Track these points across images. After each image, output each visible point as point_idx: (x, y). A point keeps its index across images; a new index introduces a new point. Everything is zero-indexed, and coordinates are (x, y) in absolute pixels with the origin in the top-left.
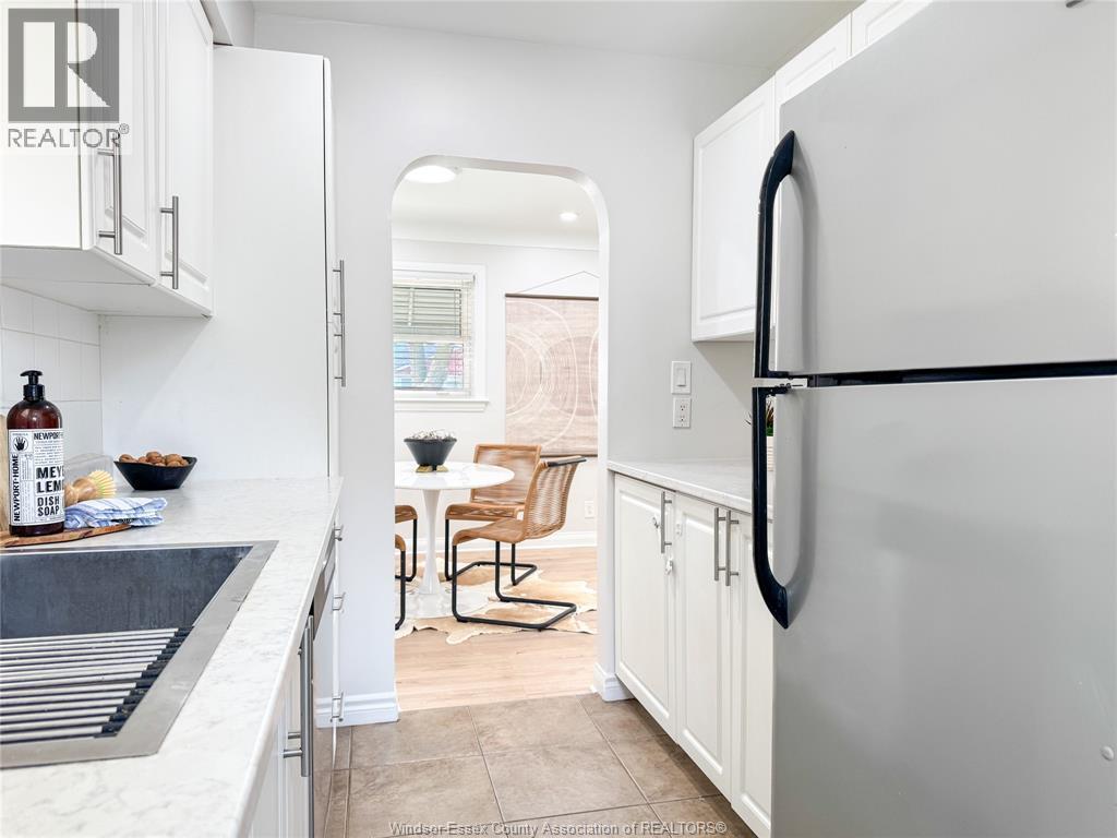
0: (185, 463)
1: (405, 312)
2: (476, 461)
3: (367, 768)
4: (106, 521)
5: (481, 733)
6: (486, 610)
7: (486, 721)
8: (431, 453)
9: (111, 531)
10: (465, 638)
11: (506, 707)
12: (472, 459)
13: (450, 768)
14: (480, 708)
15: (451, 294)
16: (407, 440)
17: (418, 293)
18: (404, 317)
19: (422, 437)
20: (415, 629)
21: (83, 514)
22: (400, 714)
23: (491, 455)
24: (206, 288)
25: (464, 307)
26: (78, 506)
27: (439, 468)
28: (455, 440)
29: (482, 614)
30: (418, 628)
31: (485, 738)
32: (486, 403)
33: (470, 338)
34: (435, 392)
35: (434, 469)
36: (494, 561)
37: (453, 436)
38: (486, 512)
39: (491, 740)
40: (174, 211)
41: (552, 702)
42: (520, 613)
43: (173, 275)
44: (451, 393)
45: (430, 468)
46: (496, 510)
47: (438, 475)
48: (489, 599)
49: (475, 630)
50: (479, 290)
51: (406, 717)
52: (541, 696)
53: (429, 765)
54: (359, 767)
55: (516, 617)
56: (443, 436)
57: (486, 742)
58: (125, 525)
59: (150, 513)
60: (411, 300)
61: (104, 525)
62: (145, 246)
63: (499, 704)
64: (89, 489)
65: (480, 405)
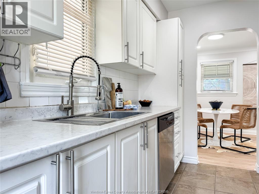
0: (150, 102)
1: (215, 72)
2: (232, 109)
3: (187, 171)
4: (129, 108)
5: (217, 172)
6: (230, 147)
7: (219, 169)
8: (216, 105)
9: (129, 110)
10: (222, 152)
11: (226, 168)
12: (231, 108)
13: (206, 176)
14: (219, 167)
15: (227, 66)
16: (209, 102)
17: (218, 67)
18: (215, 73)
19: (214, 101)
20: (209, 147)
21: (126, 107)
22: (198, 163)
23: (237, 107)
24: (154, 68)
25: (231, 69)
26: (125, 105)
27: (218, 109)
28: (223, 102)
29: (229, 147)
30: (210, 147)
31: (218, 173)
32: (237, 94)
33: (232, 77)
34: (222, 91)
35: (217, 110)
36: (240, 136)
37: (222, 101)
38: (233, 122)
39: (219, 174)
40: (142, 54)
41: (240, 170)
42: (241, 149)
43: (142, 66)
44: (227, 91)
45: (215, 109)
46: (236, 122)
47: (218, 111)
48: (233, 144)
49: (225, 150)
50: (235, 65)
51: (200, 164)
52: (238, 168)
53: (201, 174)
54: (186, 171)
55: (239, 150)
56: (219, 101)
57: (217, 174)
58: (132, 109)
59: (136, 107)
60: (217, 69)
61: (129, 109)
62: (137, 61)
63: (224, 167)
64: (128, 103)
65: (235, 94)
